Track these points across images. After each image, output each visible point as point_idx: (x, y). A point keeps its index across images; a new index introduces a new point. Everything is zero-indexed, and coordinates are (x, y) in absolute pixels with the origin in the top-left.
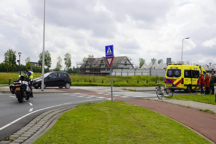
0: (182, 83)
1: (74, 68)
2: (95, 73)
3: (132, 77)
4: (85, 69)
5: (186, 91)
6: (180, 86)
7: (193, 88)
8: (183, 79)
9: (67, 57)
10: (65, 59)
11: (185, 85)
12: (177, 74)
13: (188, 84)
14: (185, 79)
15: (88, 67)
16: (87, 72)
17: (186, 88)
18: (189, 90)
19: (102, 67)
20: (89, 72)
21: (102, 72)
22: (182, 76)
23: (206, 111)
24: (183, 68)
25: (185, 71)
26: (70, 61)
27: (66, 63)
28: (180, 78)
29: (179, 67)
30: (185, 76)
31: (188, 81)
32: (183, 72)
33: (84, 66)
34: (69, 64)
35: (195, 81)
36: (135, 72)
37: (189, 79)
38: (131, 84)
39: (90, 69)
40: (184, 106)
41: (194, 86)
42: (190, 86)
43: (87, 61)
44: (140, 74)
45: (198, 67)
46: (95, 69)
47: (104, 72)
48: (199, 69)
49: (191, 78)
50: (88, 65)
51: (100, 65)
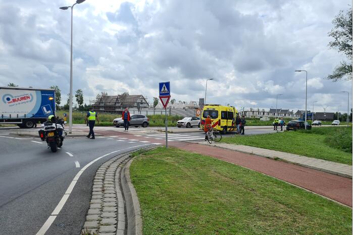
0: (219, 125)
1: (85, 105)
2: (110, 111)
3: (152, 116)
4: (99, 107)
5: (222, 133)
6: (217, 127)
7: (228, 129)
8: (220, 120)
9: (79, 94)
10: (77, 96)
11: (222, 127)
12: (214, 116)
13: (224, 125)
14: (221, 120)
15: (103, 105)
16: (101, 109)
17: (222, 129)
18: (225, 131)
19: (117, 105)
20: (103, 110)
21: (117, 110)
22: (220, 117)
23: (276, 159)
24: (220, 110)
25: (222, 112)
26: (82, 98)
27: (77, 100)
28: (217, 120)
29: (216, 108)
30: (222, 118)
31: (224, 123)
32: (220, 113)
33: (98, 104)
34: (80, 101)
35: (230, 123)
36: (154, 111)
37: (225, 120)
38: (158, 124)
39: (104, 107)
40: (245, 153)
41: (229, 127)
42: (225, 127)
43: (101, 99)
44: (160, 113)
45: (232, 108)
46: (110, 107)
47: (120, 110)
48: (233, 111)
49: (227, 119)
50: (102, 103)
51: (115, 103)
